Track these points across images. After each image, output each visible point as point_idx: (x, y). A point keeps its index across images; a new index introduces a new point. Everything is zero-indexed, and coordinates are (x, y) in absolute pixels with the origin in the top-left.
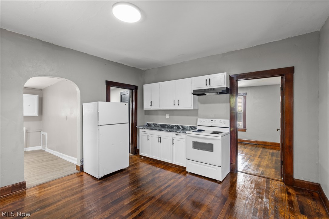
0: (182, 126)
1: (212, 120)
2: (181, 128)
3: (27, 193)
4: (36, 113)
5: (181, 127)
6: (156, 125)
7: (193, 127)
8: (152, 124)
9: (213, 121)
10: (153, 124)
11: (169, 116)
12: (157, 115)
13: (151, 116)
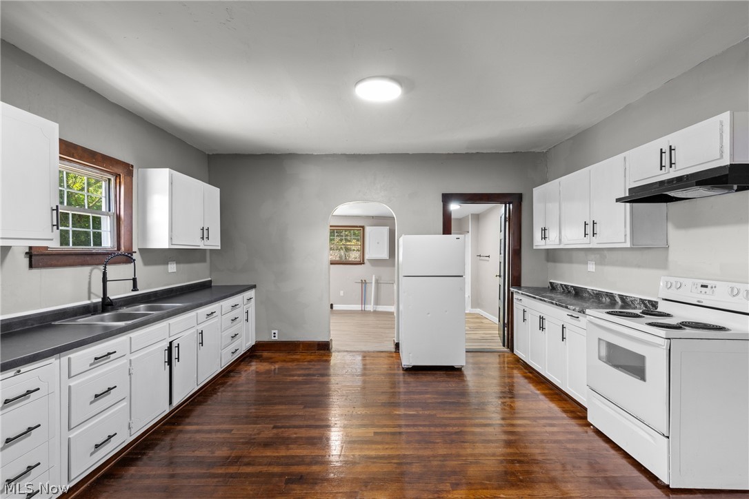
0: (621, 297)
1: (705, 283)
2: (620, 303)
3: (331, 361)
4: (385, 255)
5: (618, 300)
6: (567, 288)
7: (649, 301)
8: (558, 284)
9: (706, 286)
10: (561, 285)
11: (594, 266)
12: (570, 261)
13: (559, 265)
